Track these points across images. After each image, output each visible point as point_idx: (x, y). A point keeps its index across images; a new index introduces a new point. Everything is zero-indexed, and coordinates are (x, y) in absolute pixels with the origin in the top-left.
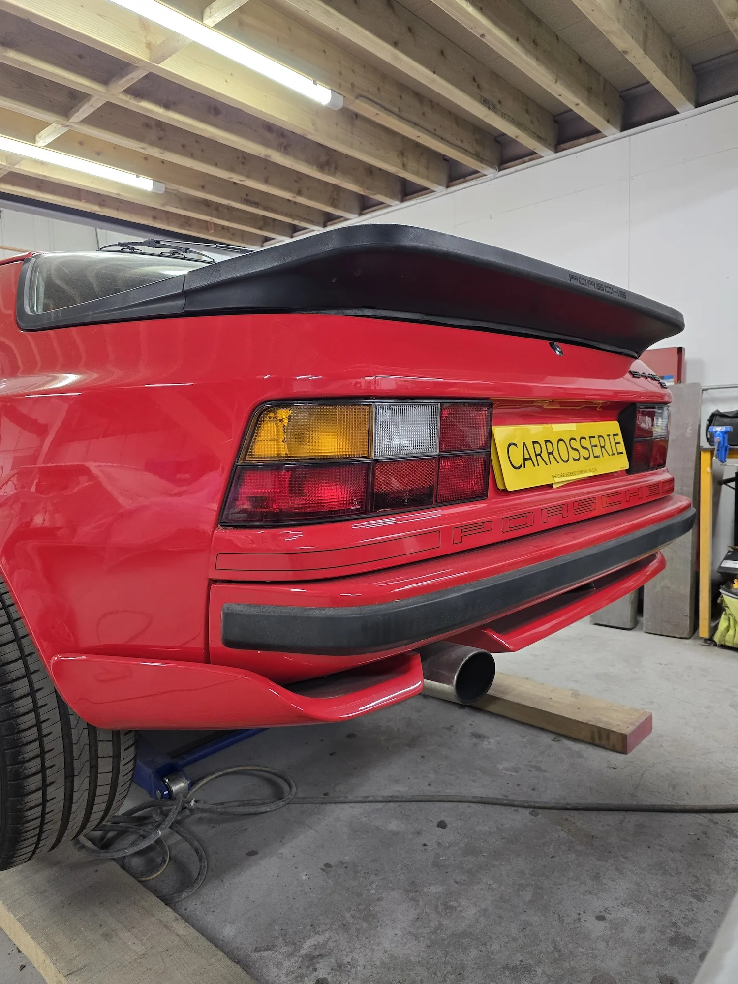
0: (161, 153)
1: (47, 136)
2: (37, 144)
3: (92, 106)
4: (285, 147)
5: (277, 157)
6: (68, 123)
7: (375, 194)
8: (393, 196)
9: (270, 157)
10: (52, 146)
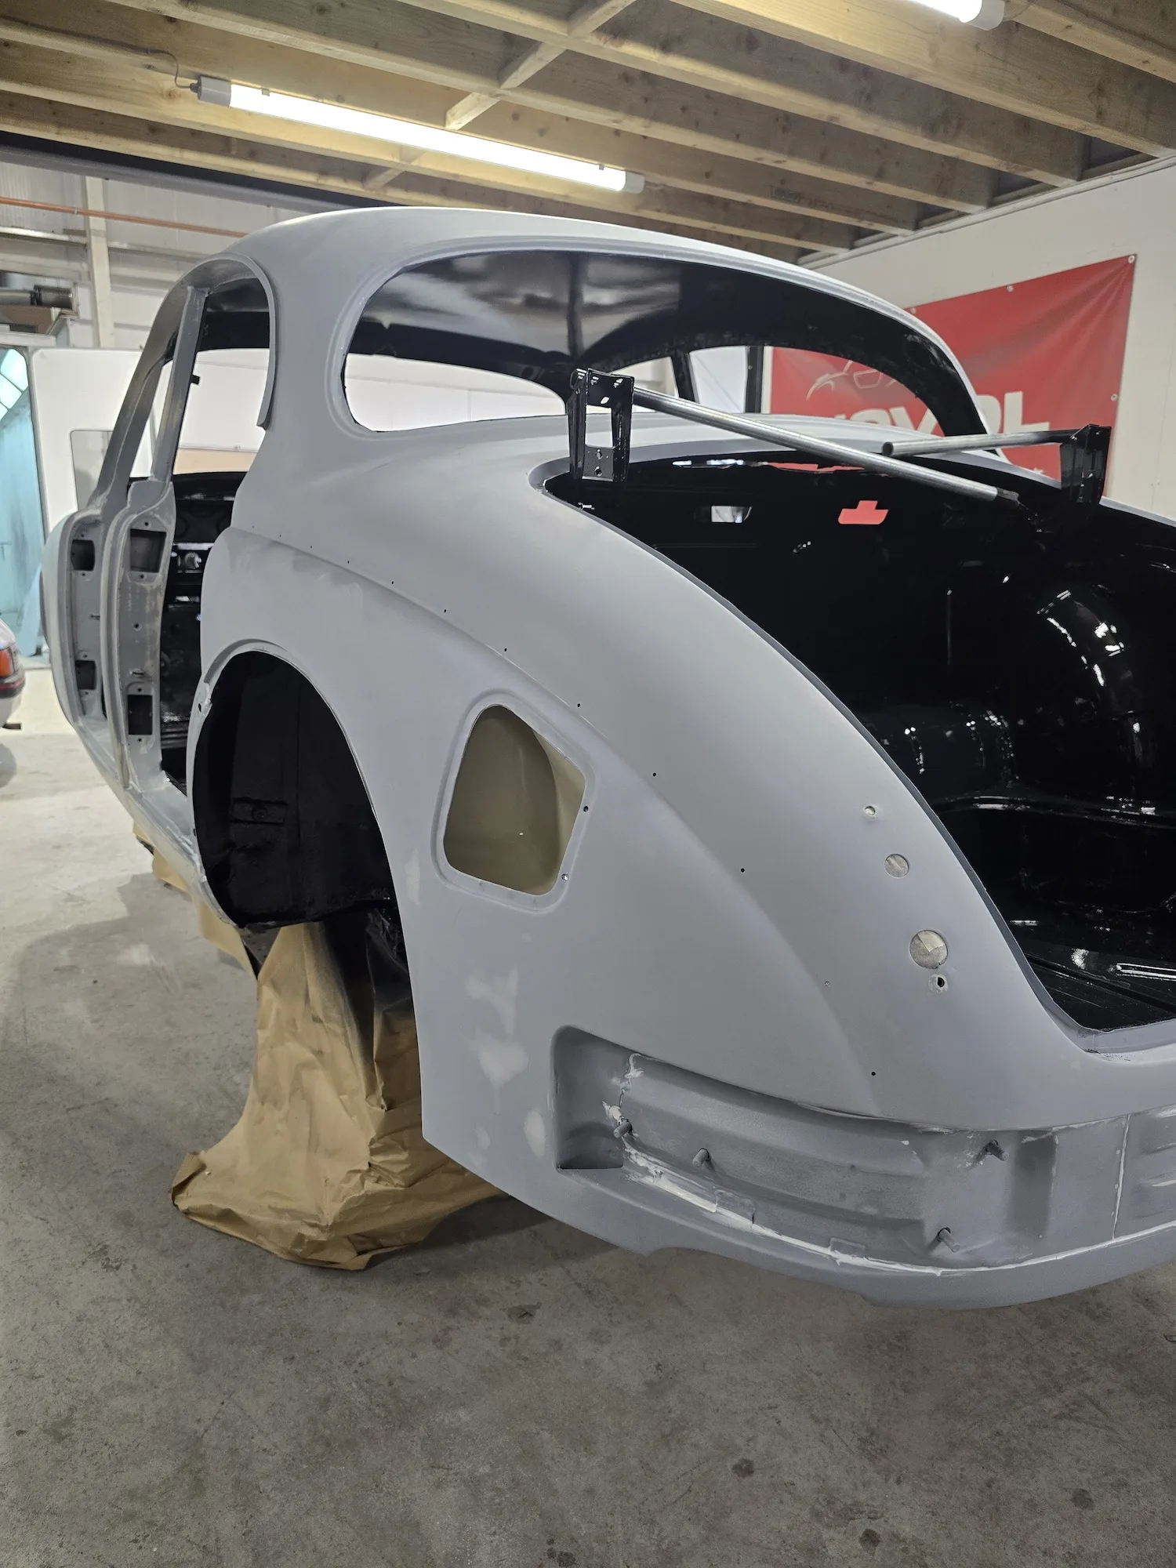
0: (645, 127)
1: (464, 114)
2: (448, 127)
3: (541, 60)
4: (869, 98)
5: (852, 119)
6: (499, 91)
7: (1028, 170)
8: (1063, 171)
9: (837, 119)
10: (471, 128)
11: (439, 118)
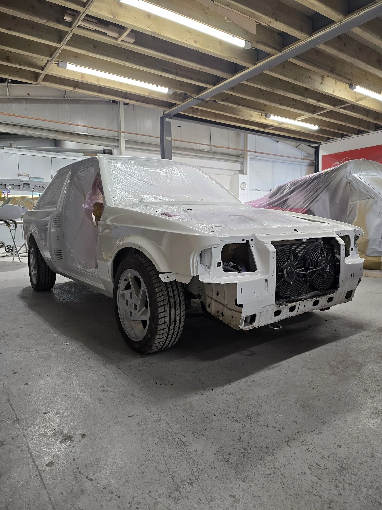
1: (301, 118)
3: (325, 111)
10: (301, 121)
11: (295, 119)
